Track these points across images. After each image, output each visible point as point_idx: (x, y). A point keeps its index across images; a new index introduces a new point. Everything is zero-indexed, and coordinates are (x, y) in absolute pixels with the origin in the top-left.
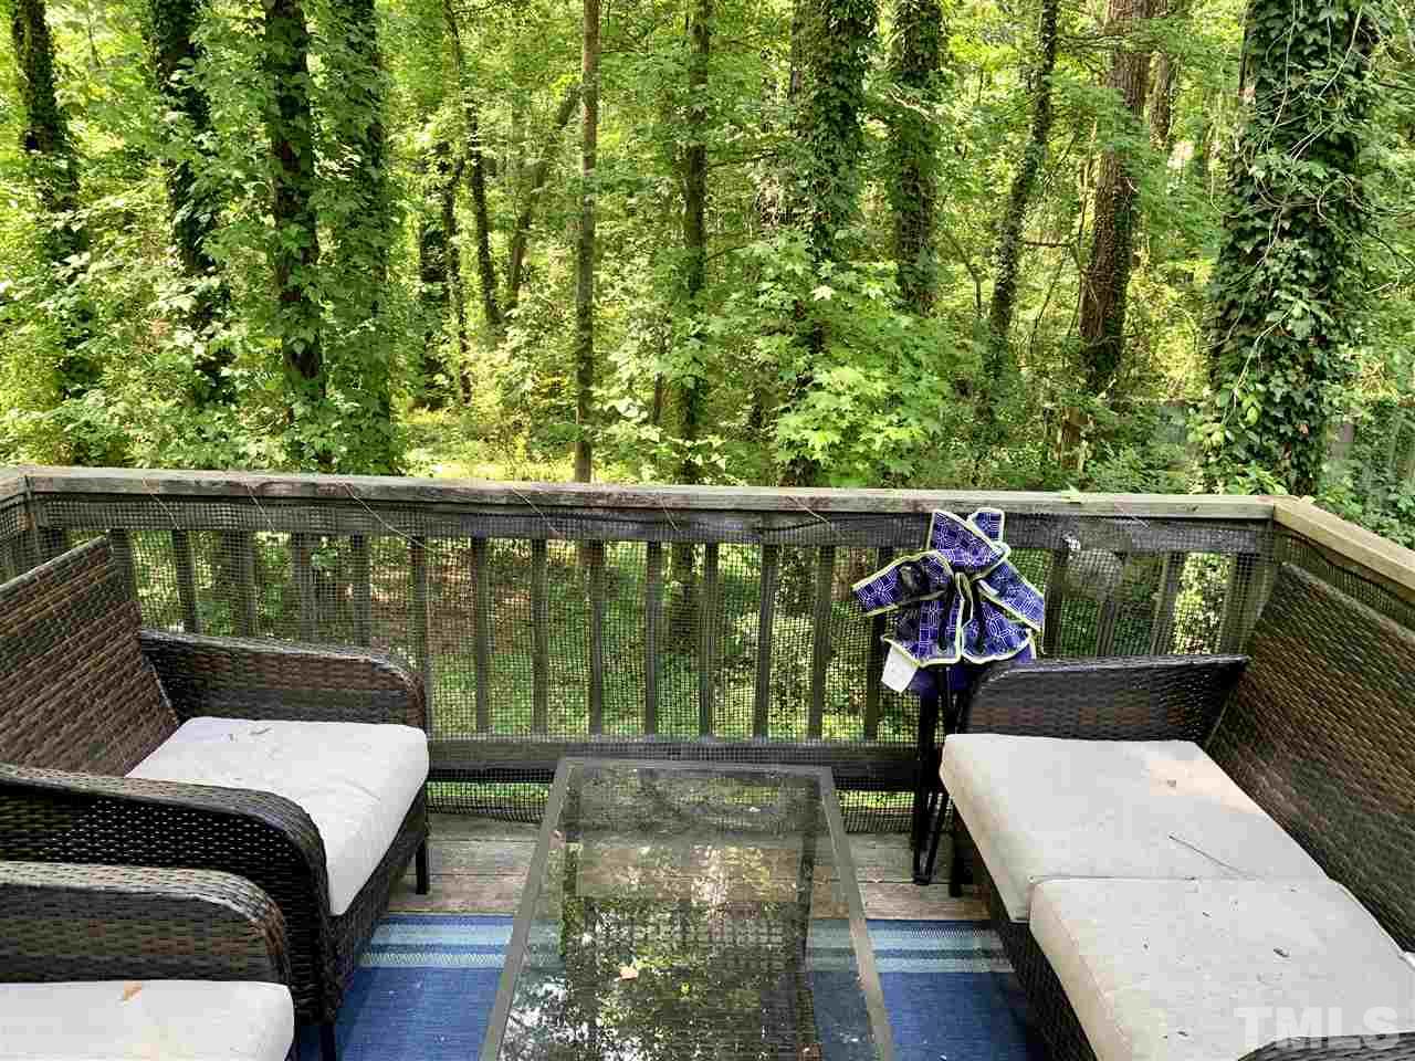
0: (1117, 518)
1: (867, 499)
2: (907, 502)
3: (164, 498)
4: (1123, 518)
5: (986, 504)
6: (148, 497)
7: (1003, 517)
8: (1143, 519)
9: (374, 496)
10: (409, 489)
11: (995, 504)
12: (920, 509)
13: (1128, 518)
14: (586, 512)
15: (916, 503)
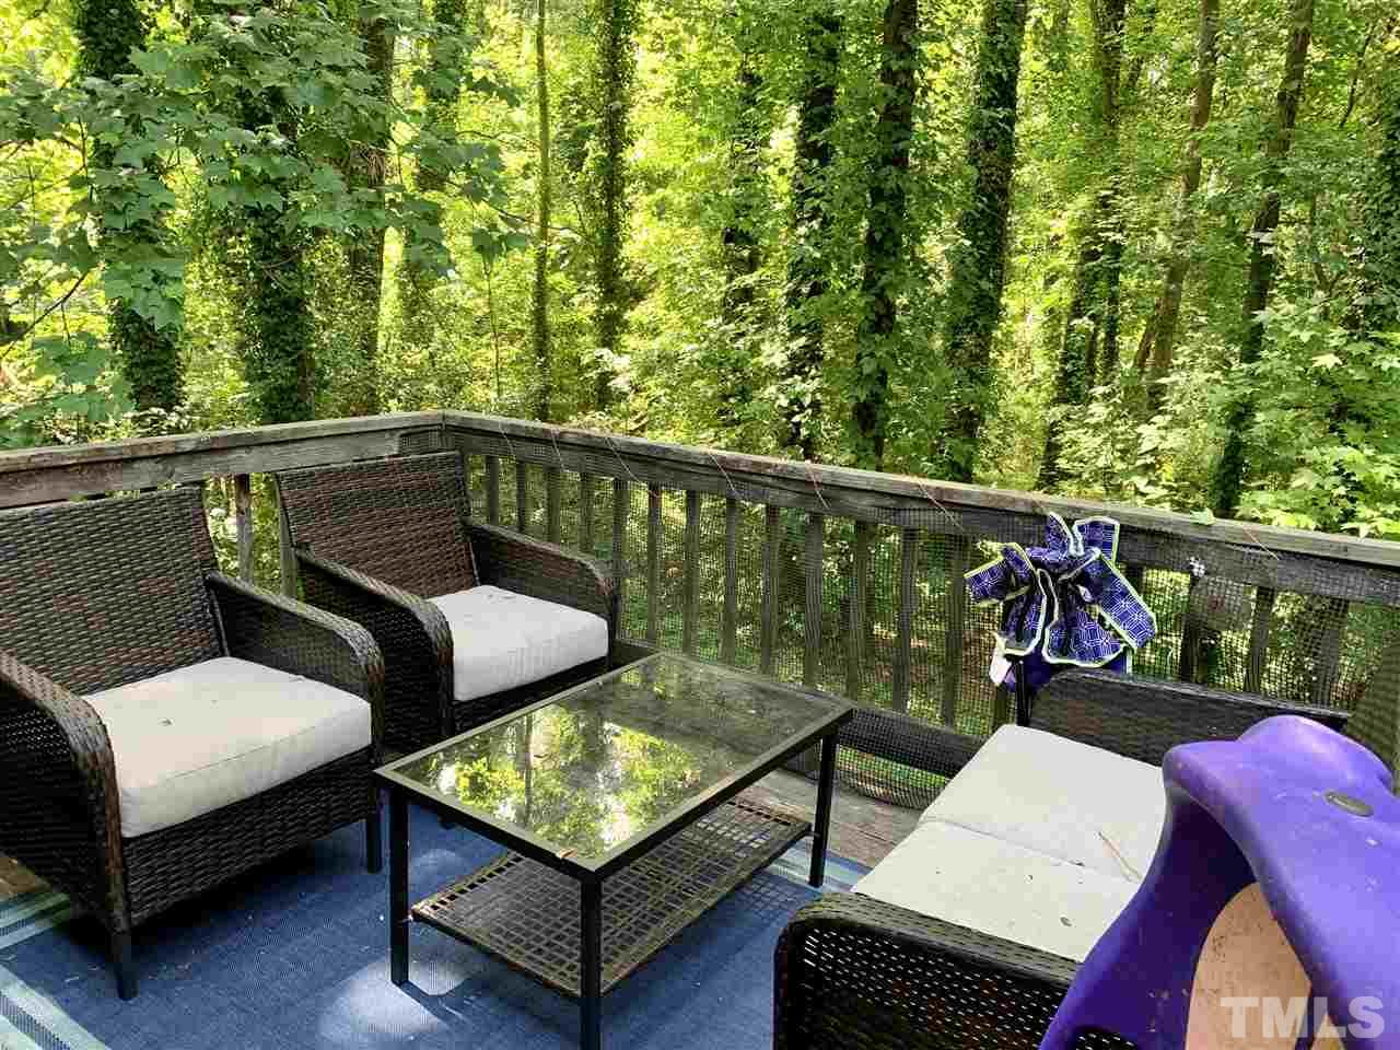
0: (1245, 546)
1: (988, 495)
2: (1026, 502)
3: (509, 436)
4: (1251, 547)
5: (1104, 513)
6: (497, 434)
7: (1117, 528)
8: (1276, 551)
9: (623, 449)
10: (643, 445)
11: (1113, 515)
12: (1038, 510)
13: (1258, 548)
14: (759, 479)
15: (1034, 505)
